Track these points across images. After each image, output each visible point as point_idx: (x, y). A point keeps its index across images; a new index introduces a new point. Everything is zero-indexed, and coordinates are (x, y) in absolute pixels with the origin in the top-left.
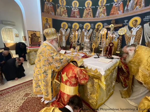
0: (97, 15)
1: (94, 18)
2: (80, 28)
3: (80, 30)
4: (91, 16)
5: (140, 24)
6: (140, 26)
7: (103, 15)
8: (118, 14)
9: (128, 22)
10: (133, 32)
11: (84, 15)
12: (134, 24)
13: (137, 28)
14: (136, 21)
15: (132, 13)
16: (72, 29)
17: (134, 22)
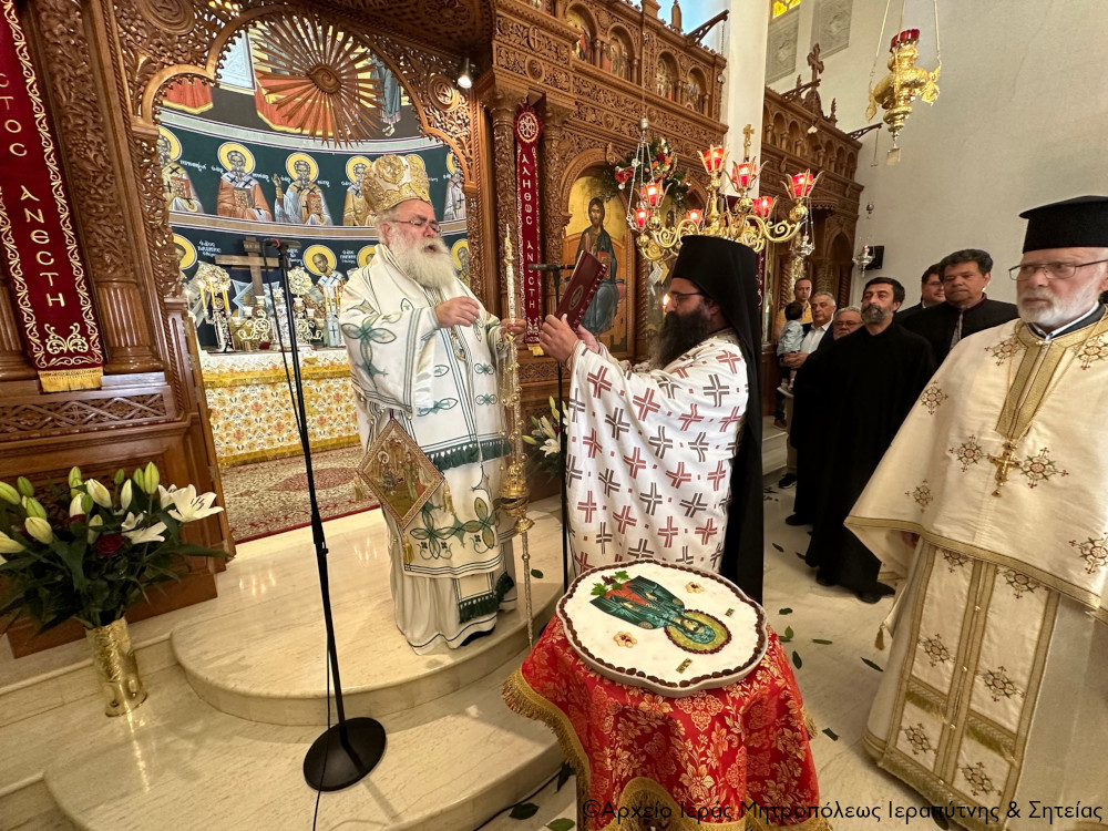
5: (338, 269)
6: (340, 276)
7: (184, 201)
8: (254, 218)
9: (300, 255)
10: (325, 290)
12: (321, 264)
13: (331, 279)
14: (324, 258)
15: (305, 231)
17: (318, 259)
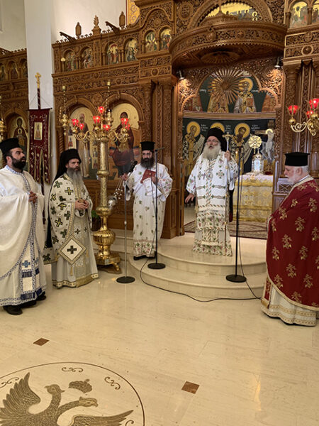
0: (237, 108)
1: (231, 114)
2: (202, 133)
3: (202, 138)
4: (224, 108)
7: (250, 108)
11: (210, 107)
16: (186, 136)
